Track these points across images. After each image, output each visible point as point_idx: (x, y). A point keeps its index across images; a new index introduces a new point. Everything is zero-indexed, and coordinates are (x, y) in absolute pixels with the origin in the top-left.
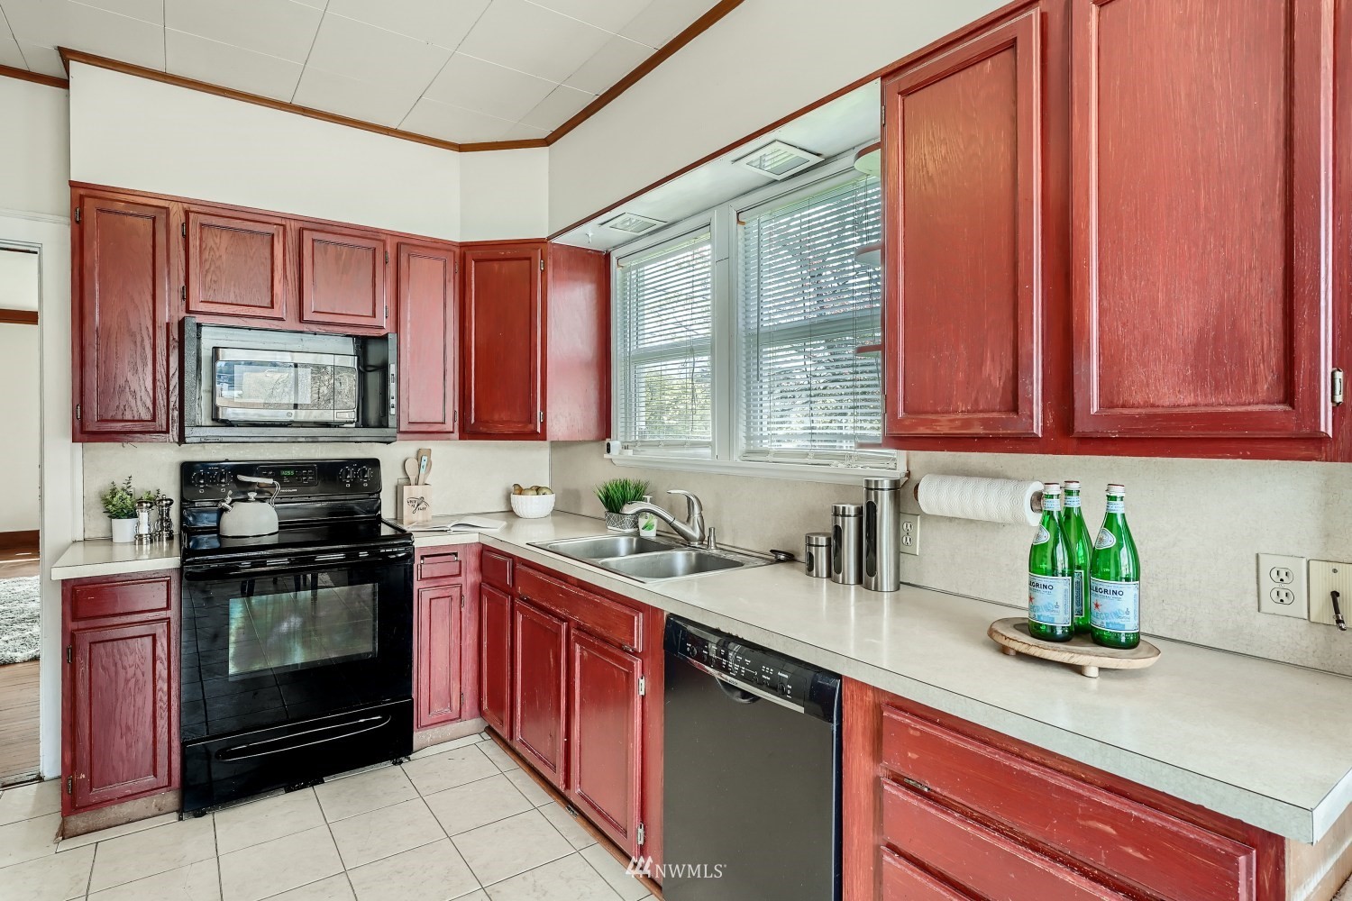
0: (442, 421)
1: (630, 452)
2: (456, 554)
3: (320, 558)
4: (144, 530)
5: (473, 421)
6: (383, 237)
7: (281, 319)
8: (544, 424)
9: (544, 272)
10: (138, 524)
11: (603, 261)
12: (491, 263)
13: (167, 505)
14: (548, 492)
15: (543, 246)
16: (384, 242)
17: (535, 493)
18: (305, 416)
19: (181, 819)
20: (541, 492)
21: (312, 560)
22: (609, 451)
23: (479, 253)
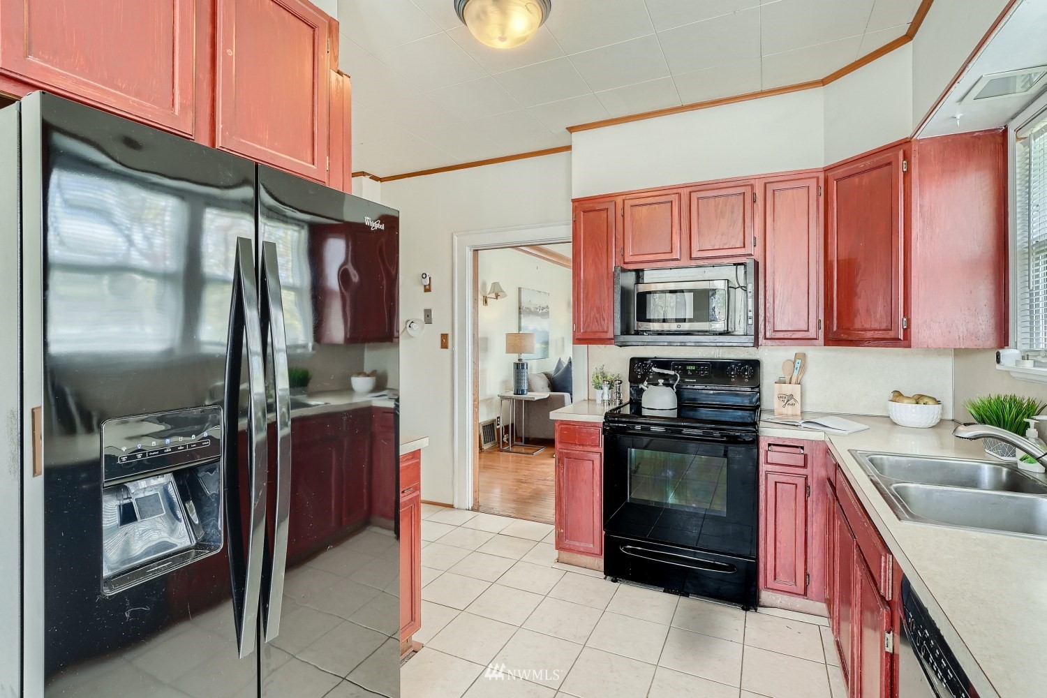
0: (806, 329)
1: (1029, 364)
2: (802, 448)
3: (685, 431)
4: (606, 397)
5: (835, 329)
6: (752, 182)
7: (677, 260)
8: (907, 331)
9: (907, 174)
10: (603, 394)
11: (999, 140)
12: (851, 179)
13: (619, 384)
14: (930, 402)
15: (906, 147)
16: (752, 186)
17: (915, 402)
18: (690, 327)
19: (605, 578)
20: (921, 402)
21: (680, 432)
22: (998, 361)
23: (840, 172)
